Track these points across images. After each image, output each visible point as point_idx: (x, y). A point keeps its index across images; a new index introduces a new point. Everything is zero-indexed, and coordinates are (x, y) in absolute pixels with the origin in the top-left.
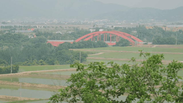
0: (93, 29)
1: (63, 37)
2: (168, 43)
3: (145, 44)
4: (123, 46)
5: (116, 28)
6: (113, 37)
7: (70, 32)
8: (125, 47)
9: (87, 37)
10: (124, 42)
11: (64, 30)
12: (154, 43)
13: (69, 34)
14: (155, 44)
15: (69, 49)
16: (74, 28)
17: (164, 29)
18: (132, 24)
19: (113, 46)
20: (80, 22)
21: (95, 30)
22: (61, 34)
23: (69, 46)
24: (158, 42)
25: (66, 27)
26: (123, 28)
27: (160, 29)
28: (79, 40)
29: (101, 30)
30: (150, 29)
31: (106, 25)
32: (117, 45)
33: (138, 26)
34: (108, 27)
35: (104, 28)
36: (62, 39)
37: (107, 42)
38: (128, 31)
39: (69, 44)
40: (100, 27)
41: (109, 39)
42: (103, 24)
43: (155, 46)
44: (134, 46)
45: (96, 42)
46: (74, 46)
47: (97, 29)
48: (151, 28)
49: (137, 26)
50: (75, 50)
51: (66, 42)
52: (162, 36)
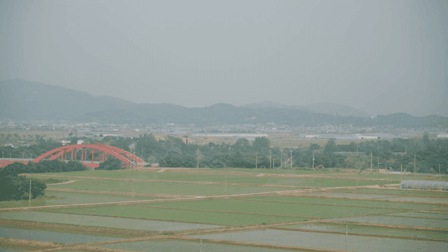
0: (68, 139)
1: (16, 154)
2: (184, 165)
3: (147, 166)
4: (110, 169)
5: (105, 138)
6: (96, 155)
7: (28, 145)
8: (113, 171)
9: (54, 154)
10: (113, 163)
11: (21, 140)
12: (162, 165)
13: (26, 148)
14: (163, 167)
15: (19, 175)
16: (37, 136)
17: (184, 140)
18: (137, 130)
19: (96, 169)
20: (52, 126)
21: (69, 142)
22: (12, 148)
23: (19, 168)
24: (168, 163)
25: (24, 136)
26: (120, 137)
27: (178, 141)
28: (41, 158)
29: (80, 142)
30: (160, 141)
31: (92, 133)
32: (101, 167)
33: (143, 136)
34: (96, 136)
35: (86, 138)
36: (13, 157)
37: (86, 162)
38: (123, 144)
39: (21, 165)
40: (78, 136)
41: (90, 158)
42: (88, 130)
43: (163, 169)
44: (130, 170)
45: (67, 161)
46: (30, 168)
47: (74, 141)
48: (163, 139)
49: (141, 135)
50: (28, 176)
51: (17, 163)
52: (180, 153)
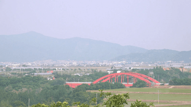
0: (111, 71)
1: (82, 79)
2: (184, 84)
3: (162, 85)
4: (140, 87)
5: (133, 69)
6: (130, 79)
7: (88, 74)
8: (142, 88)
9: (104, 79)
10: (141, 84)
11: (82, 72)
12: (171, 84)
13: (87, 76)
14: (172, 85)
15: (87, 91)
16: (92, 70)
17: (181, 70)
18: (150, 65)
19: (131, 87)
20: (99, 64)
21: (113, 72)
22: (79, 76)
23: (87, 87)
24: (174, 83)
25: (84, 70)
26: (141, 69)
27: (177, 70)
28: (97, 81)
29: (119, 72)
30: (167, 71)
31: (123, 67)
32: (134, 86)
33: (156, 68)
34: (126, 69)
35: (122, 70)
36: (80, 81)
37: (124, 83)
38: (145, 72)
39: (87, 85)
40: (117, 69)
41: (126, 81)
42: (121, 66)
43: (172, 87)
44: (151, 87)
45: (113, 83)
46: (91, 87)
47: (115, 71)
48: (168, 69)
49: (154, 67)
50: (92, 91)
51: (84, 84)
52: (179, 77)
